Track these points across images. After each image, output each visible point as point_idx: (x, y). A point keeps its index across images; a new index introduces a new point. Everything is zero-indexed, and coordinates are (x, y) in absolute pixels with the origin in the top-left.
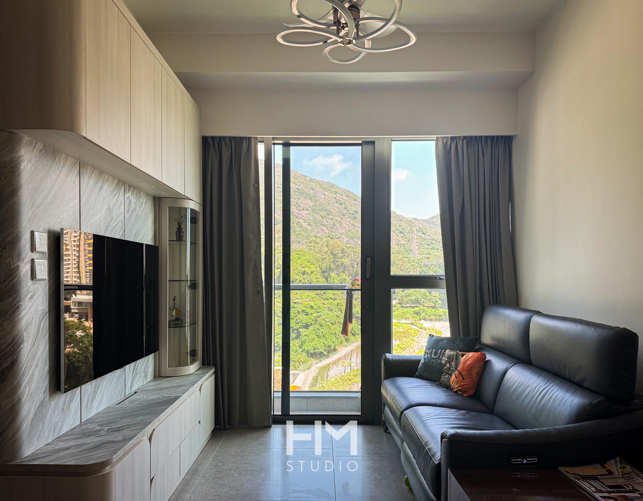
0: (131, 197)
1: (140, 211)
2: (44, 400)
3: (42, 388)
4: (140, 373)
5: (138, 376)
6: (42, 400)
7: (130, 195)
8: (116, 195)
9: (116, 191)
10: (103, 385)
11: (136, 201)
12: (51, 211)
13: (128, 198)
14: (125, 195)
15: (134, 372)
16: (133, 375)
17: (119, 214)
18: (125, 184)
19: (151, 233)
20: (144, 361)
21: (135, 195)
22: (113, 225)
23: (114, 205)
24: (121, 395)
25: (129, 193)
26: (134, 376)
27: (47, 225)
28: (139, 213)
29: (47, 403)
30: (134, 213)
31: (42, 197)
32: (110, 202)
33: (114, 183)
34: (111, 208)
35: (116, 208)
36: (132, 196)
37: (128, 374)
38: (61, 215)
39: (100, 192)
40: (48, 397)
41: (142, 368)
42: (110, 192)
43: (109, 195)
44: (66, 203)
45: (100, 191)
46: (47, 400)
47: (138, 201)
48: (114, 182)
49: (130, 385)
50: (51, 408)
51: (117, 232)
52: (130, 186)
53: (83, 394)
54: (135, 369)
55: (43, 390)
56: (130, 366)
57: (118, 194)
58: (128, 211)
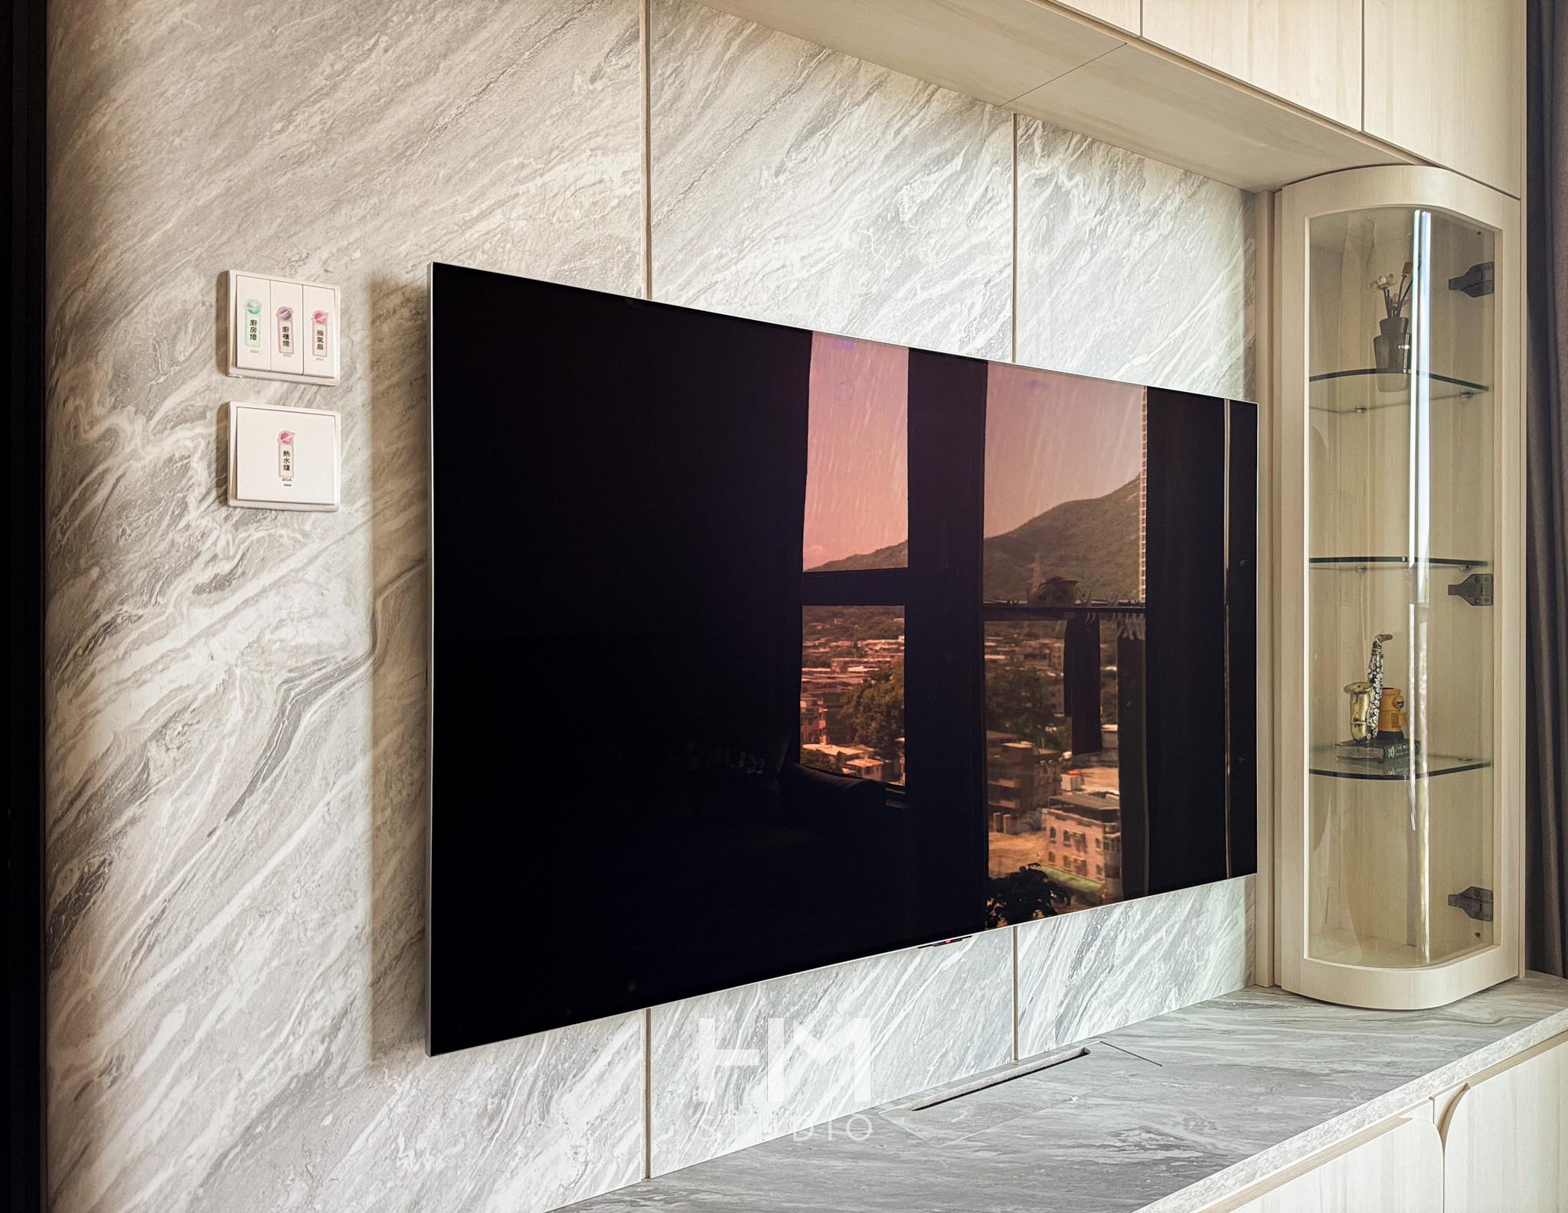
0: (1071, 177)
1: (1135, 244)
2: (321, 1073)
3: (304, 1013)
4: (1132, 964)
5: (1121, 977)
6: (307, 1067)
7: (1063, 168)
8: (940, 160)
9: (947, 145)
10: (834, 1009)
11: (1109, 200)
12: (394, 194)
13: (1041, 181)
14: (1022, 166)
15: (1090, 955)
16: (1083, 971)
17: (966, 245)
18: (1020, 119)
19: (1220, 348)
20: (1170, 911)
21: (1097, 174)
22: (921, 296)
23: (925, 208)
24: (979, 1058)
25: (1055, 161)
26: (1091, 978)
27: (357, 255)
28: (1134, 254)
29: (347, 1083)
30: (1087, 254)
31: (317, 119)
32: (897, 190)
33: (934, 104)
34: (907, 217)
35: (945, 220)
36: (1078, 178)
37: (1038, 961)
38: (483, 216)
39: (819, 135)
40: (360, 1057)
41: (1153, 941)
42: (894, 145)
43: (887, 158)
44: (523, 166)
45: (812, 133)
46: (352, 1070)
47: (1123, 202)
48: (928, 101)
49: (1051, 1015)
50: (385, 1110)
51: (954, 327)
52: (1056, 131)
53: (669, 1046)
54: (1098, 943)
55: (317, 1022)
56: (1056, 929)
57: (958, 161)
58: (1045, 240)
